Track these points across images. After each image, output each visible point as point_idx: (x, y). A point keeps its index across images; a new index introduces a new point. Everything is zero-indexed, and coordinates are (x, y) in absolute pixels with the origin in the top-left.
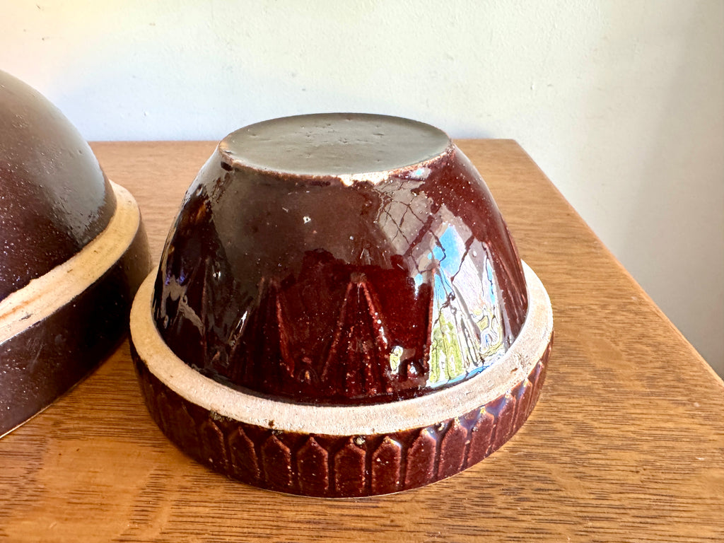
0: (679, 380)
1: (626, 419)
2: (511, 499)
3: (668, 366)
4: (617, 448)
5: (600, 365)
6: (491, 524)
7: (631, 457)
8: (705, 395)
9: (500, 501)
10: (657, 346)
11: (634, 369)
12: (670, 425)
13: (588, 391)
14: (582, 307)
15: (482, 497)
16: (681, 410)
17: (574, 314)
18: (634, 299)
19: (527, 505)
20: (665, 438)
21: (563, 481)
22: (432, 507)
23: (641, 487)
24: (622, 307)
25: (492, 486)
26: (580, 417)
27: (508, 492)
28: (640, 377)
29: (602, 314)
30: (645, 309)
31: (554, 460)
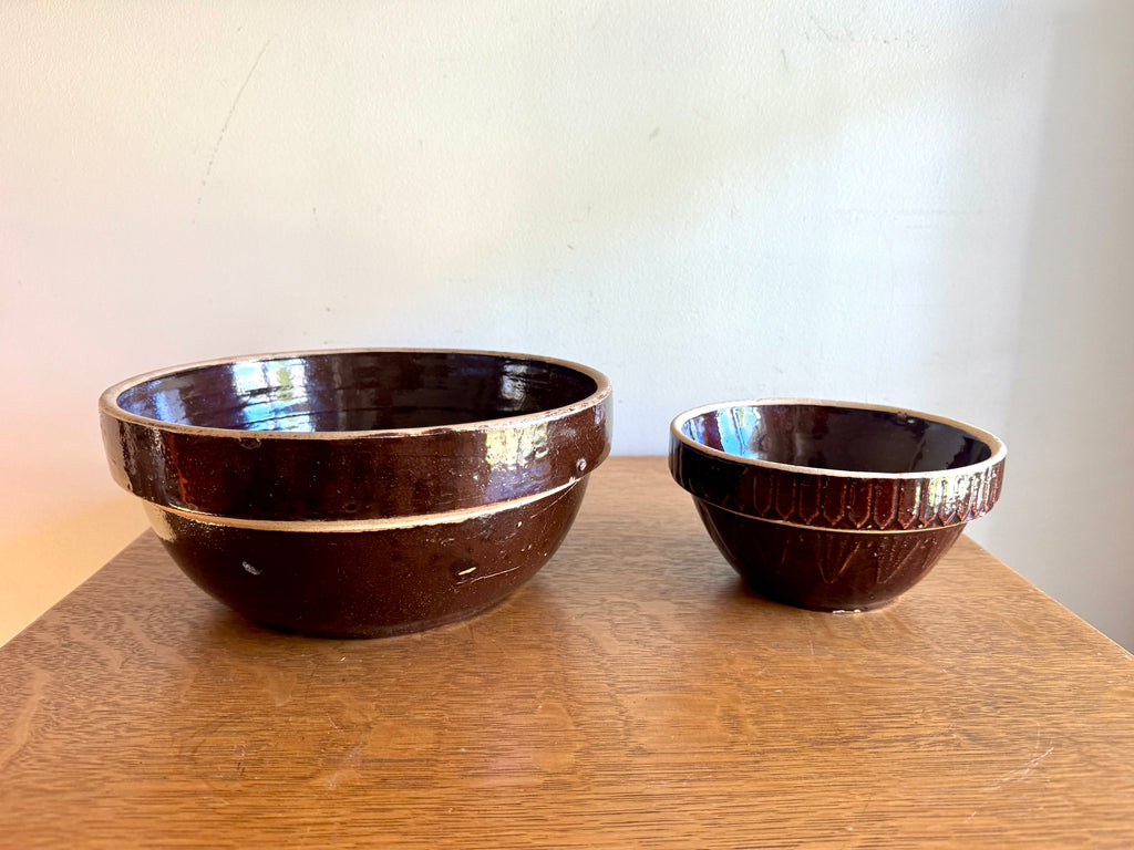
0: (1083, 641)
1: (1052, 664)
2: (991, 708)
3: (1072, 633)
4: (1051, 680)
5: (1021, 634)
6: (985, 720)
7: (1064, 683)
8: (1103, 648)
9: (984, 709)
10: (1060, 622)
11: (1047, 636)
12: (1084, 666)
13: (1018, 650)
14: (991, 598)
15: (972, 708)
16: (1089, 657)
17: (988, 603)
18: (1031, 591)
19: (1003, 710)
20: (1082, 673)
21: (1021, 698)
22: (938, 715)
23: (1074, 697)
24: (1023, 597)
25: (975, 702)
26: (1018, 664)
27: (986, 704)
28: (1054, 640)
29: (1009, 602)
30: (1042, 598)
31: (1011, 688)
